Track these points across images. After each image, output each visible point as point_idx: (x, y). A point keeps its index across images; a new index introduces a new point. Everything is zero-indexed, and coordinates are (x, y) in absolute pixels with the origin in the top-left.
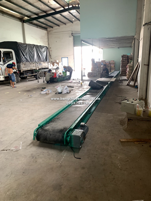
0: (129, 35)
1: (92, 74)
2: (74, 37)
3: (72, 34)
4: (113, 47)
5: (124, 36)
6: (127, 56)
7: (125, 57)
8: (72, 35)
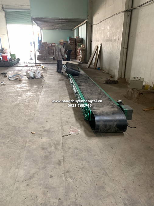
0: (82, 18)
1: (42, 57)
2: (5, 12)
3: (3, 8)
4: (54, 29)
5: (77, 19)
6: (74, 39)
7: (72, 40)
8: (4, 10)
